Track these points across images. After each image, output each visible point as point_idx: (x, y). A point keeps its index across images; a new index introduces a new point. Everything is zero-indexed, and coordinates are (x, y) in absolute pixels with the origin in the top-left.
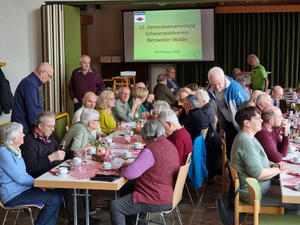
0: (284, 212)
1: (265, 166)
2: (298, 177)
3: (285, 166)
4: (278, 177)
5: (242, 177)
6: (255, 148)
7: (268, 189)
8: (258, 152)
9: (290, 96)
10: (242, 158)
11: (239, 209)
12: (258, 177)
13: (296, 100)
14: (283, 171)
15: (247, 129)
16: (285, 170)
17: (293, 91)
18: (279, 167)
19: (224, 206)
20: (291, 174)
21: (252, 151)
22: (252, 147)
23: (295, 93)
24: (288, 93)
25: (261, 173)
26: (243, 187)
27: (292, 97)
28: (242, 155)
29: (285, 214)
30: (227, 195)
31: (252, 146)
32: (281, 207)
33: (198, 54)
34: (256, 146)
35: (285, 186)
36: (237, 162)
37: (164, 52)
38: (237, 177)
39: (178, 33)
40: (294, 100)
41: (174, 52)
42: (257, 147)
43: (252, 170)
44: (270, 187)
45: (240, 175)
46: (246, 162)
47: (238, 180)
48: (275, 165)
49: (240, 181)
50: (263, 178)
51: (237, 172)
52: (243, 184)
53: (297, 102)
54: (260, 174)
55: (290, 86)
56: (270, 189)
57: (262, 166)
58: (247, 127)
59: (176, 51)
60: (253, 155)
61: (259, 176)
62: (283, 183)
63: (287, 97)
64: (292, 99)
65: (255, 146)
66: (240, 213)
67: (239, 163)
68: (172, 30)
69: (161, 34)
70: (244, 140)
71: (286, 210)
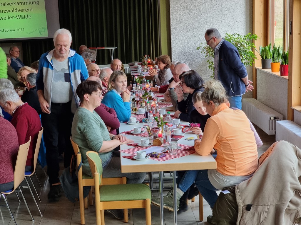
0: (127, 182)
1: (106, 139)
2: (137, 147)
3: (125, 138)
4: (118, 148)
5: (83, 151)
6: (95, 122)
7: (109, 161)
8: (98, 126)
9: (135, 69)
10: (83, 132)
11: (83, 182)
12: (99, 150)
13: (140, 73)
14: (123, 143)
15: (86, 103)
16: (125, 141)
17: (138, 65)
18: (119, 139)
19: (67, 182)
20: (131, 145)
21: (92, 125)
22: (92, 121)
23: (140, 66)
24: (133, 67)
25: (101, 145)
26: (85, 161)
27: (137, 71)
28: (82, 129)
29: (127, 184)
30: (71, 170)
31: (92, 119)
32: (123, 178)
33: (44, 32)
34: (96, 119)
35: (125, 157)
36: (78, 136)
37: (7, 31)
38: (79, 152)
39: (21, 10)
40: (138, 73)
41: (18, 30)
42: (96, 121)
43: (93, 143)
44: (112, 159)
45: (82, 149)
46: (86, 136)
47: (80, 154)
48: (116, 137)
49: (82, 155)
50: (104, 150)
51: (79, 147)
52: (85, 159)
53: (141, 75)
54: (101, 147)
55: (136, 60)
56: (111, 161)
57: (102, 139)
58: (87, 101)
59: (21, 30)
60: (93, 128)
61: (100, 148)
62: (122, 154)
63: (133, 70)
64: (137, 73)
65: (94, 119)
66: (84, 187)
67: (80, 138)
68: (15, 7)
69: (4, 11)
70: (84, 114)
71: (128, 180)
